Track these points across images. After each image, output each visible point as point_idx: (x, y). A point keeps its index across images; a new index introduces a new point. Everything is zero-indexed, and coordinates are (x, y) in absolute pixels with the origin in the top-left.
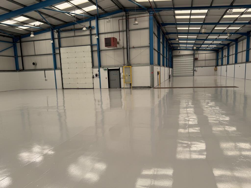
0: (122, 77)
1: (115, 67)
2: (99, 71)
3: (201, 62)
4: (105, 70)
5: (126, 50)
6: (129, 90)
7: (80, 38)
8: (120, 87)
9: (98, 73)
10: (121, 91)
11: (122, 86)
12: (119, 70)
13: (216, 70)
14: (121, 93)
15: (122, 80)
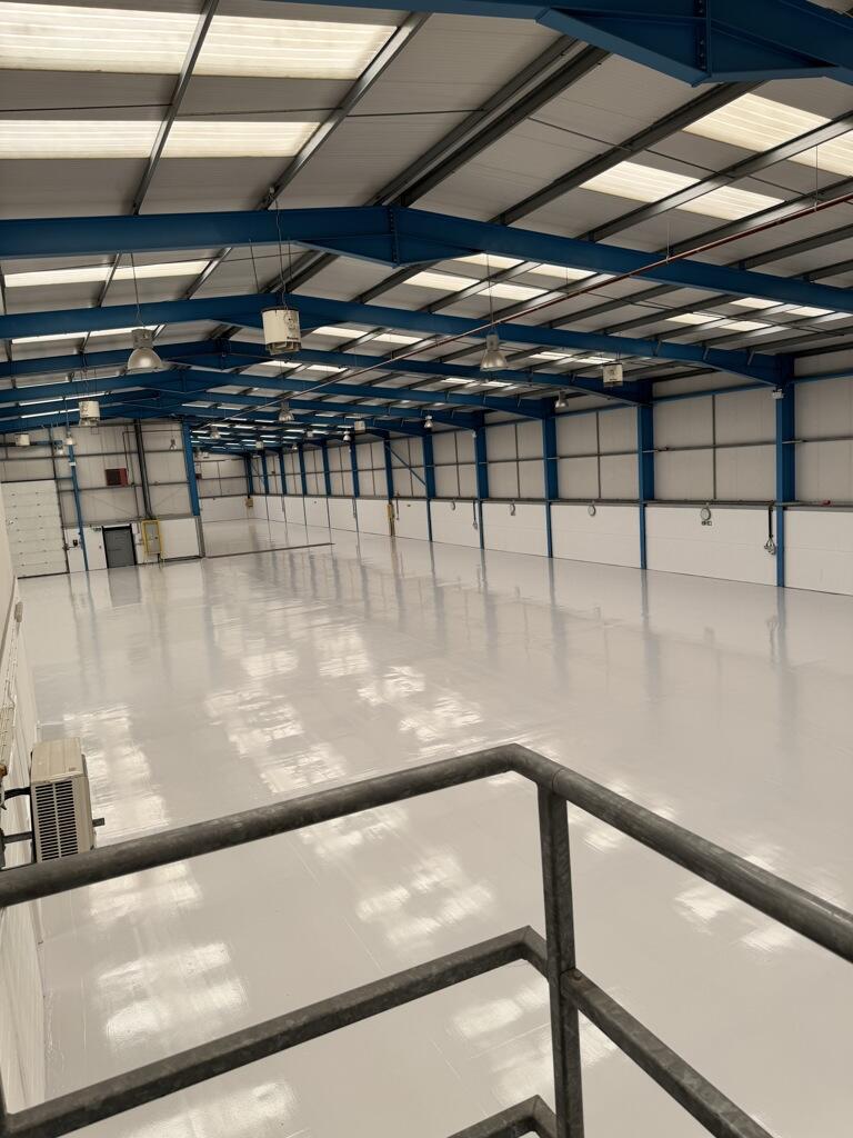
0: (137, 541)
1: (119, 522)
2: (81, 533)
3: (209, 483)
4: (97, 530)
5: (139, 490)
6: (156, 566)
7: (23, 463)
8: (136, 563)
9: (78, 538)
10: (137, 570)
11: (140, 561)
12: (130, 528)
13: (250, 505)
14: (137, 575)
15: (139, 549)
